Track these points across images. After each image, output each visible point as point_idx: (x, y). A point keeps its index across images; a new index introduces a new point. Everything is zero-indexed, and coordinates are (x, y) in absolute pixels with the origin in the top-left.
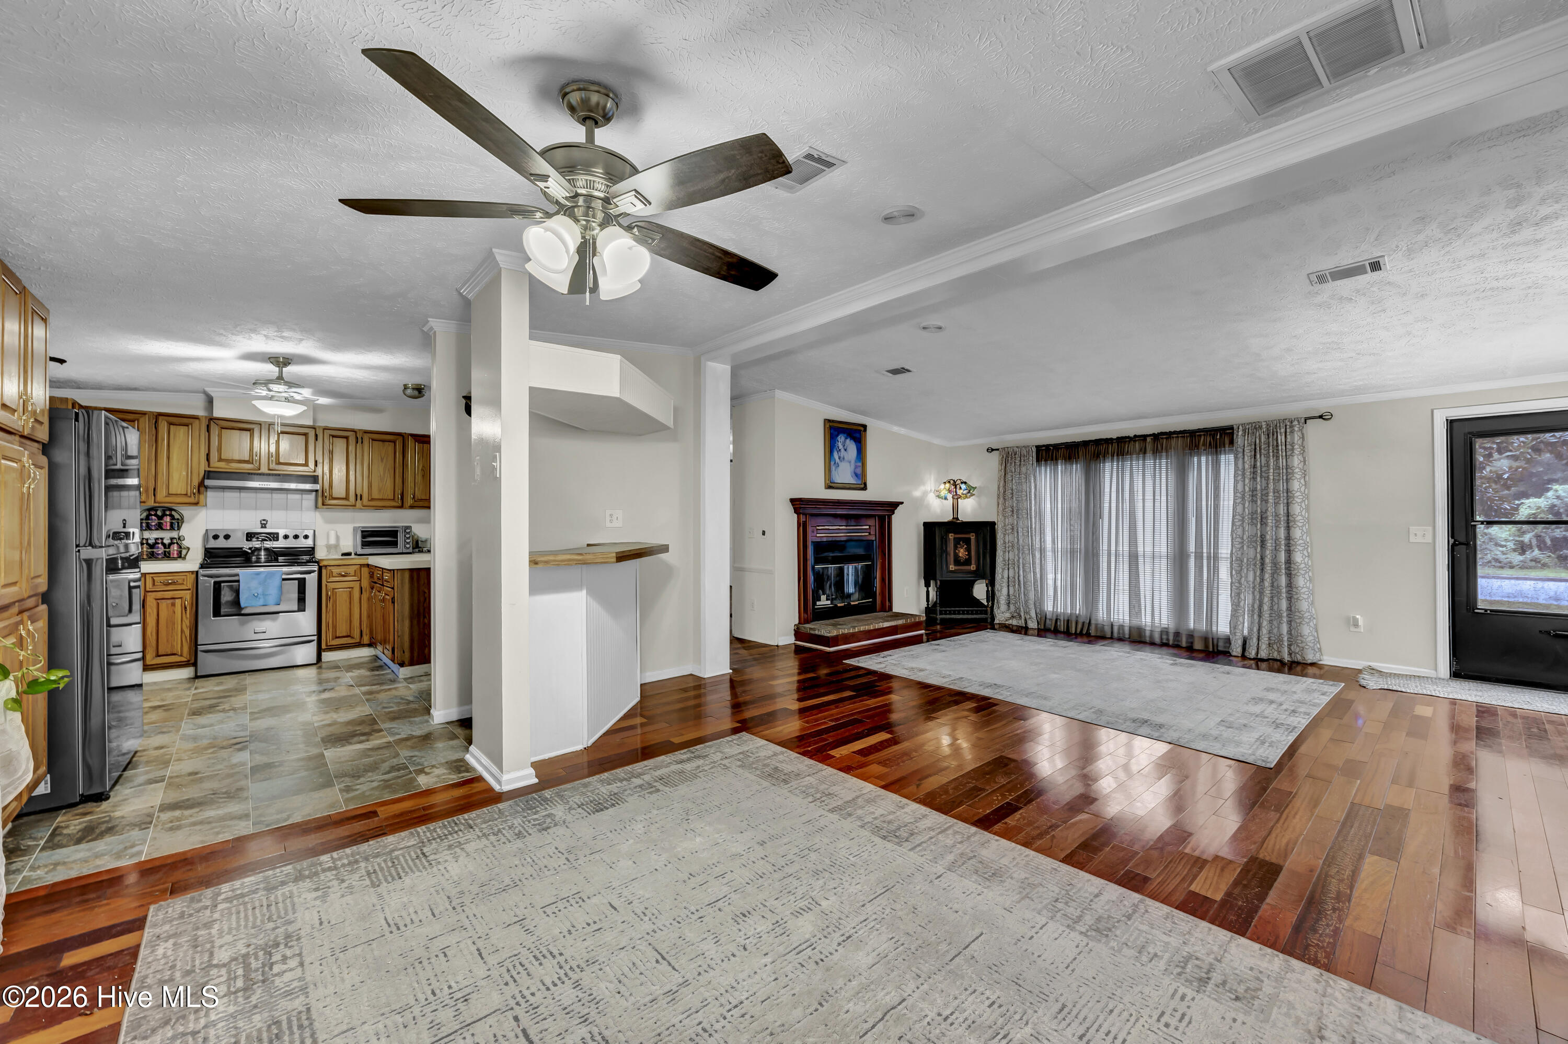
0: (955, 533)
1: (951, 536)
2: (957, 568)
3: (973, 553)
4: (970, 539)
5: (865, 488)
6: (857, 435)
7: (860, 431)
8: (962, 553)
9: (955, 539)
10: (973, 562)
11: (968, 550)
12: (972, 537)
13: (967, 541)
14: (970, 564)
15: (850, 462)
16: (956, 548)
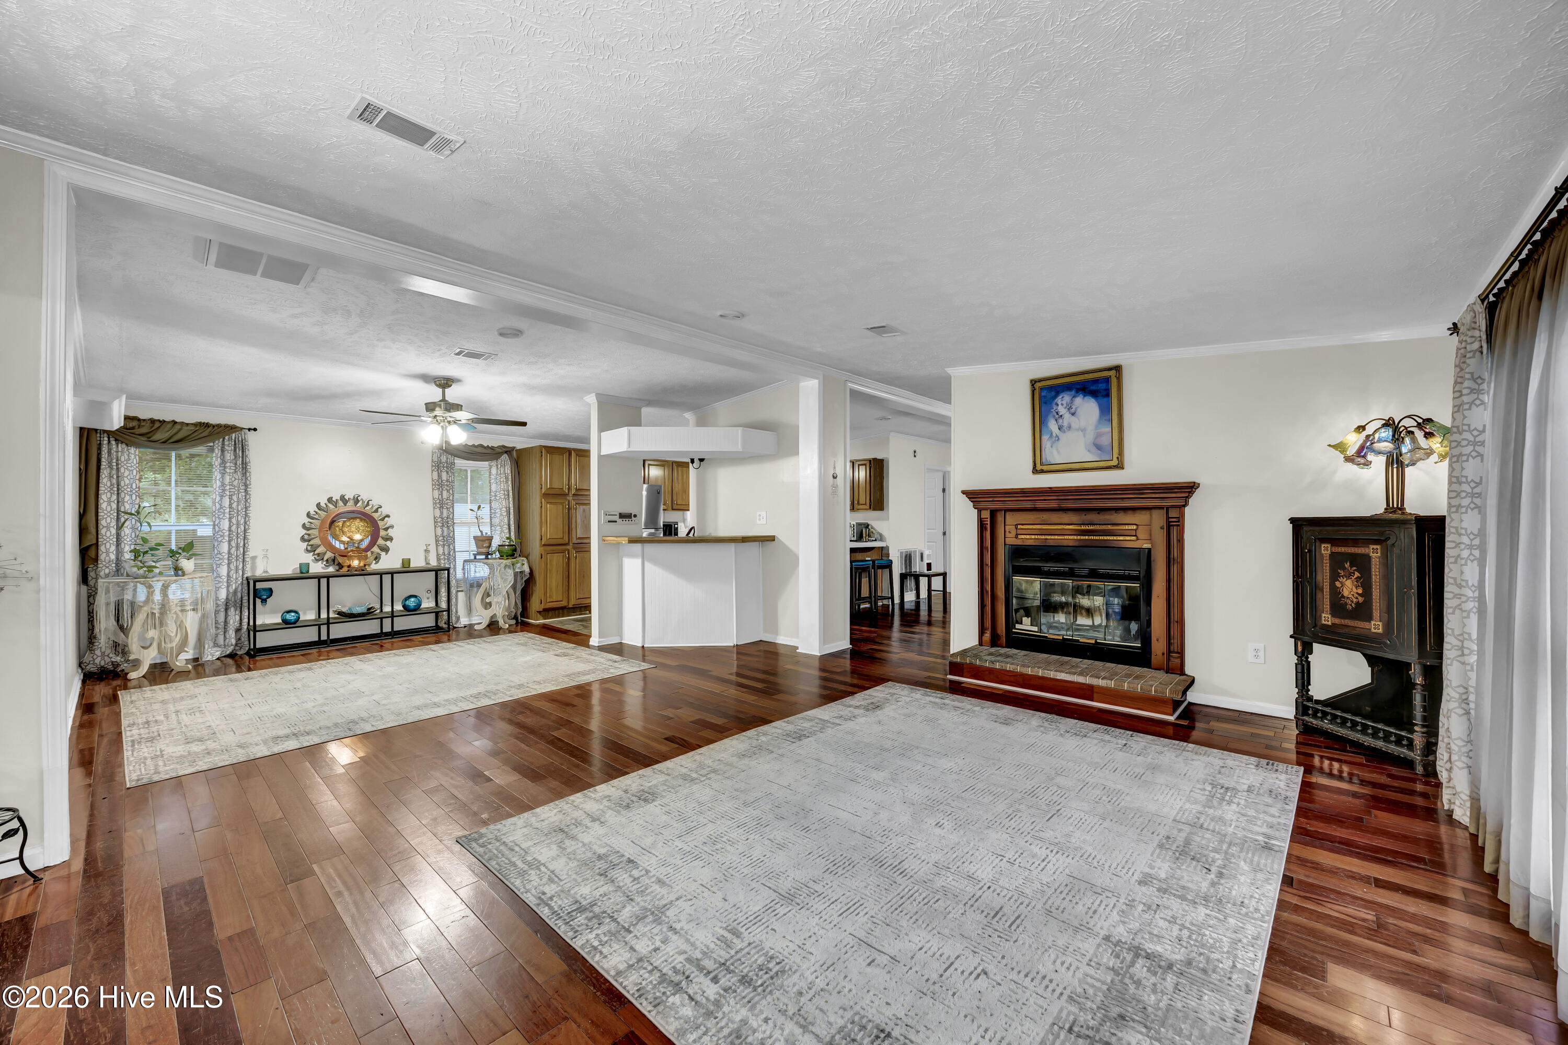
0: (1334, 542)
1: (1326, 550)
2: (1337, 621)
3: (1376, 593)
4: (1367, 558)
5: (1120, 466)
6: (1102, 386)
7: (1107, 380)
8: (1350, 589)
9: (1332, 555)
10: (1376, 614)
11: (1365, 584)
12: (1375, 553)
13: (1362, 564)
14: (1369, 618)
15: (1083, 430)
16: (1334, 577)
